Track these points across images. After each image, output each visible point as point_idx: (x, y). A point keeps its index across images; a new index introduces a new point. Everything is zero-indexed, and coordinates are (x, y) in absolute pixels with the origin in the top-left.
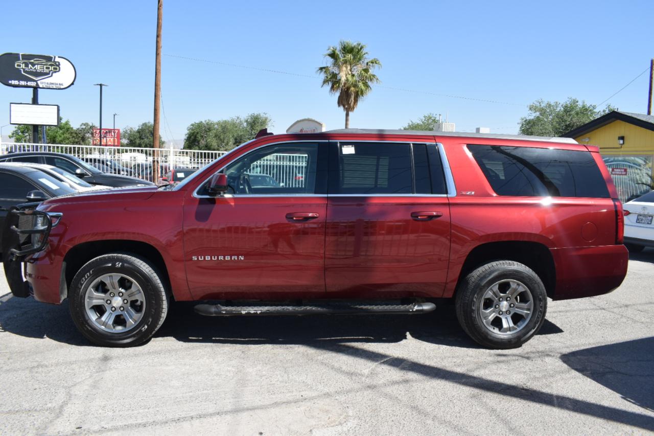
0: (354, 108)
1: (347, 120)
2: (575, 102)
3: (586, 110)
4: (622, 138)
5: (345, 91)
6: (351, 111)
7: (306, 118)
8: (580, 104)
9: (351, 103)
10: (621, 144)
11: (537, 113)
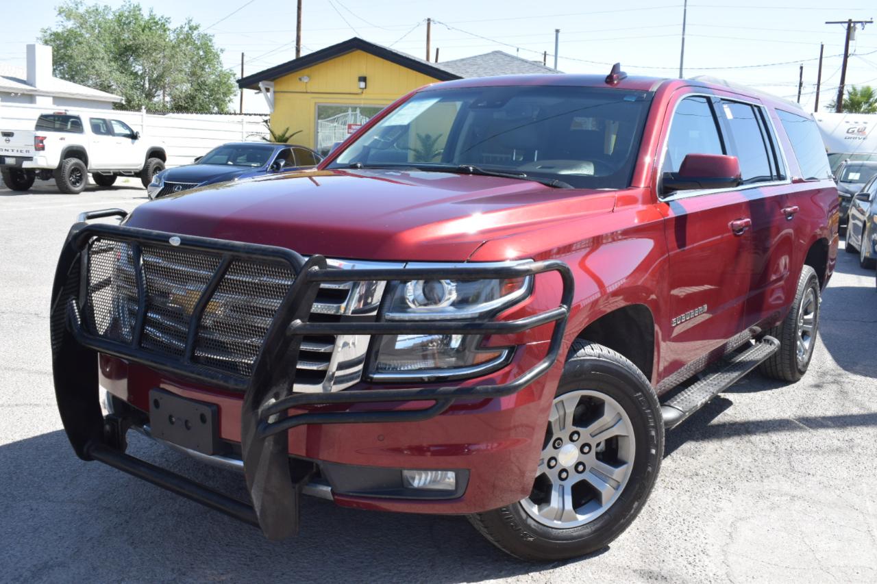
2: (136, 9)
3: (156, 23)
4: (363, 79)
8: (146, 15)
10: (363, 89)
11: (72, 22)
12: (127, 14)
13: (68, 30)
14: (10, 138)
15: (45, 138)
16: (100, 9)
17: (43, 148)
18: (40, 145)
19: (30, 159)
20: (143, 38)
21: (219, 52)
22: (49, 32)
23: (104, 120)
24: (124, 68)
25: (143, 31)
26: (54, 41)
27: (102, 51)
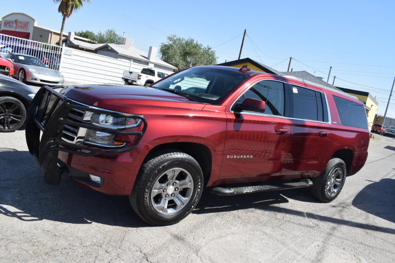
0: (69, 15)
1: (63, 23)
2: (192, 40)
3: (198, 46)
5: (65, 3)
6: (67, 17)
7: (21, 12)
8: (195, 42)
9: (68, 12)
11: (171, 42)
12: (189, 41)
13: (170, 45)
14: (131, 74)
15: (141, 76)
16: (181, 39)
17: (140, 79)
18: (139, 77)
19: (135, 81)
20: (192, 50)
21: (217, 58)
22: (164, 44)
23: (162, 73)
24: (185, 60)
25: (193, 48)
26: (165, 47)
27: (178, 53)
